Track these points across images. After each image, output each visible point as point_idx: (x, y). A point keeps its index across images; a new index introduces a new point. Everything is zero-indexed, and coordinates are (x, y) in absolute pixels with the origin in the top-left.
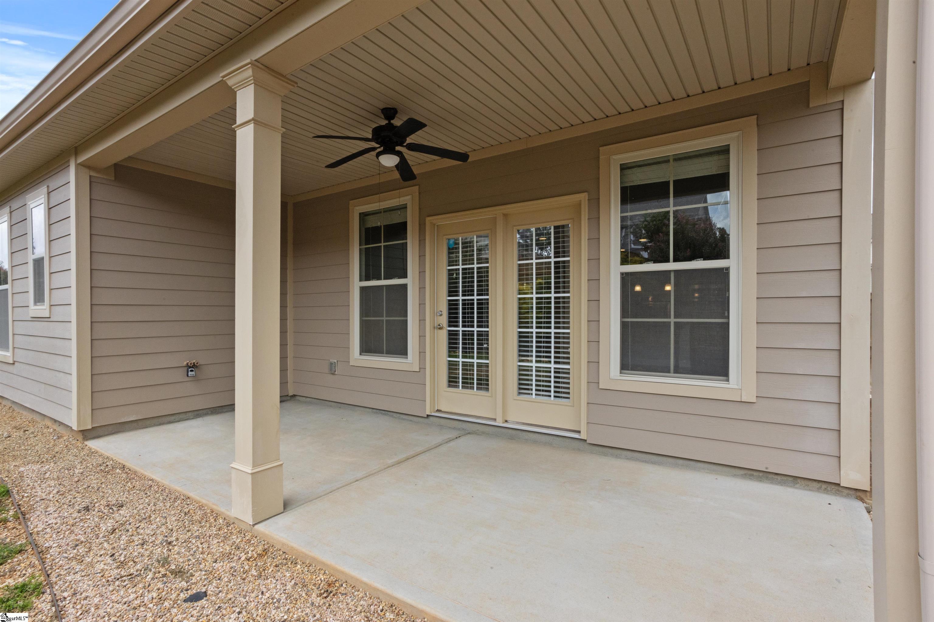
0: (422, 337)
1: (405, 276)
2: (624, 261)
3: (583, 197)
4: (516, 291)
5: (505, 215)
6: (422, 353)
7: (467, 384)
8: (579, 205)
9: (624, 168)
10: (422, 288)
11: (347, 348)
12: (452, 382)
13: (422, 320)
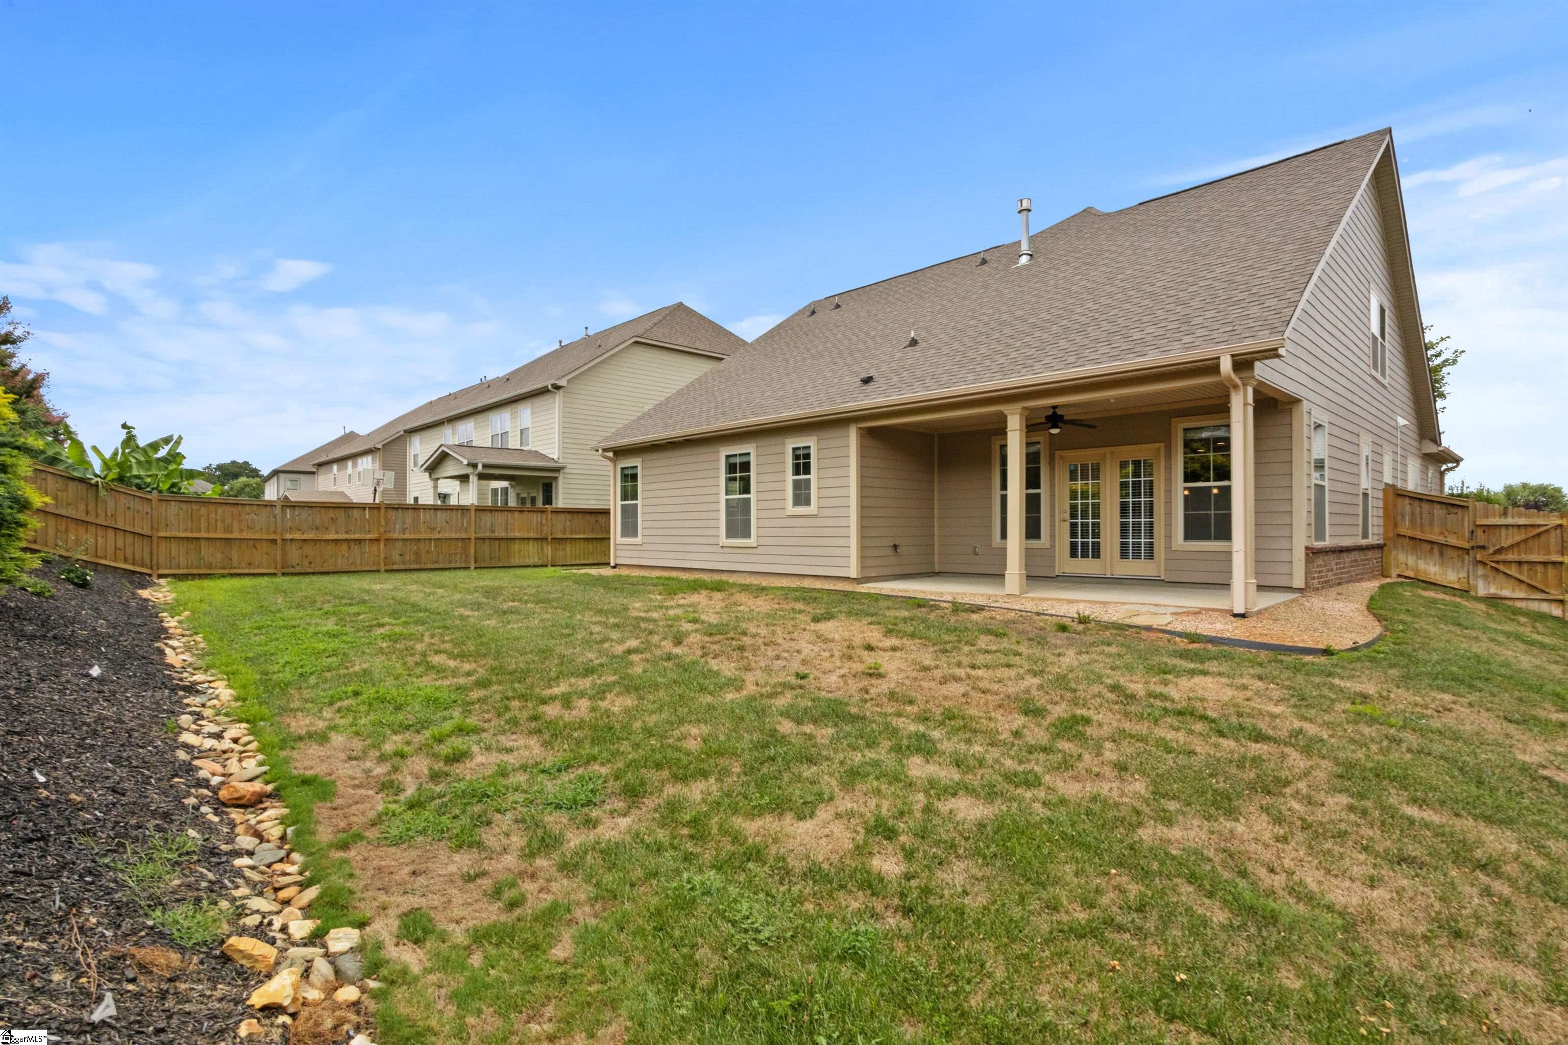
0: (1052, 526)
1: (1039, 487)
2: (1186, 480)
3: (1162, 445)
4: (1118, 495)
5: (1112, 453)
6: (1053, 536)
7: (1085, 555)
8: (1158, 450)
9: (1186, 430)
10: (1052, 496)
11: (990, 536)
12: (1073, 554)
13: (1052, 516)
